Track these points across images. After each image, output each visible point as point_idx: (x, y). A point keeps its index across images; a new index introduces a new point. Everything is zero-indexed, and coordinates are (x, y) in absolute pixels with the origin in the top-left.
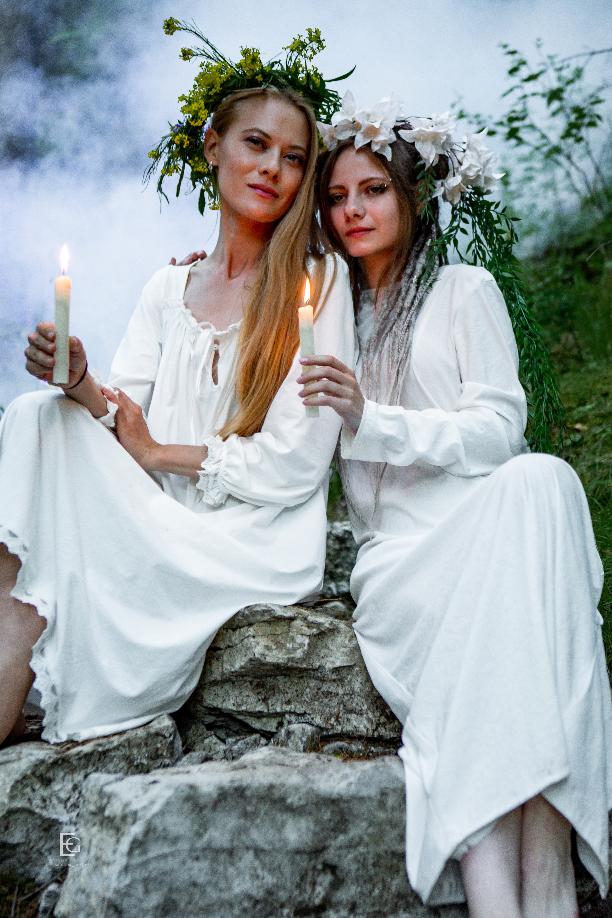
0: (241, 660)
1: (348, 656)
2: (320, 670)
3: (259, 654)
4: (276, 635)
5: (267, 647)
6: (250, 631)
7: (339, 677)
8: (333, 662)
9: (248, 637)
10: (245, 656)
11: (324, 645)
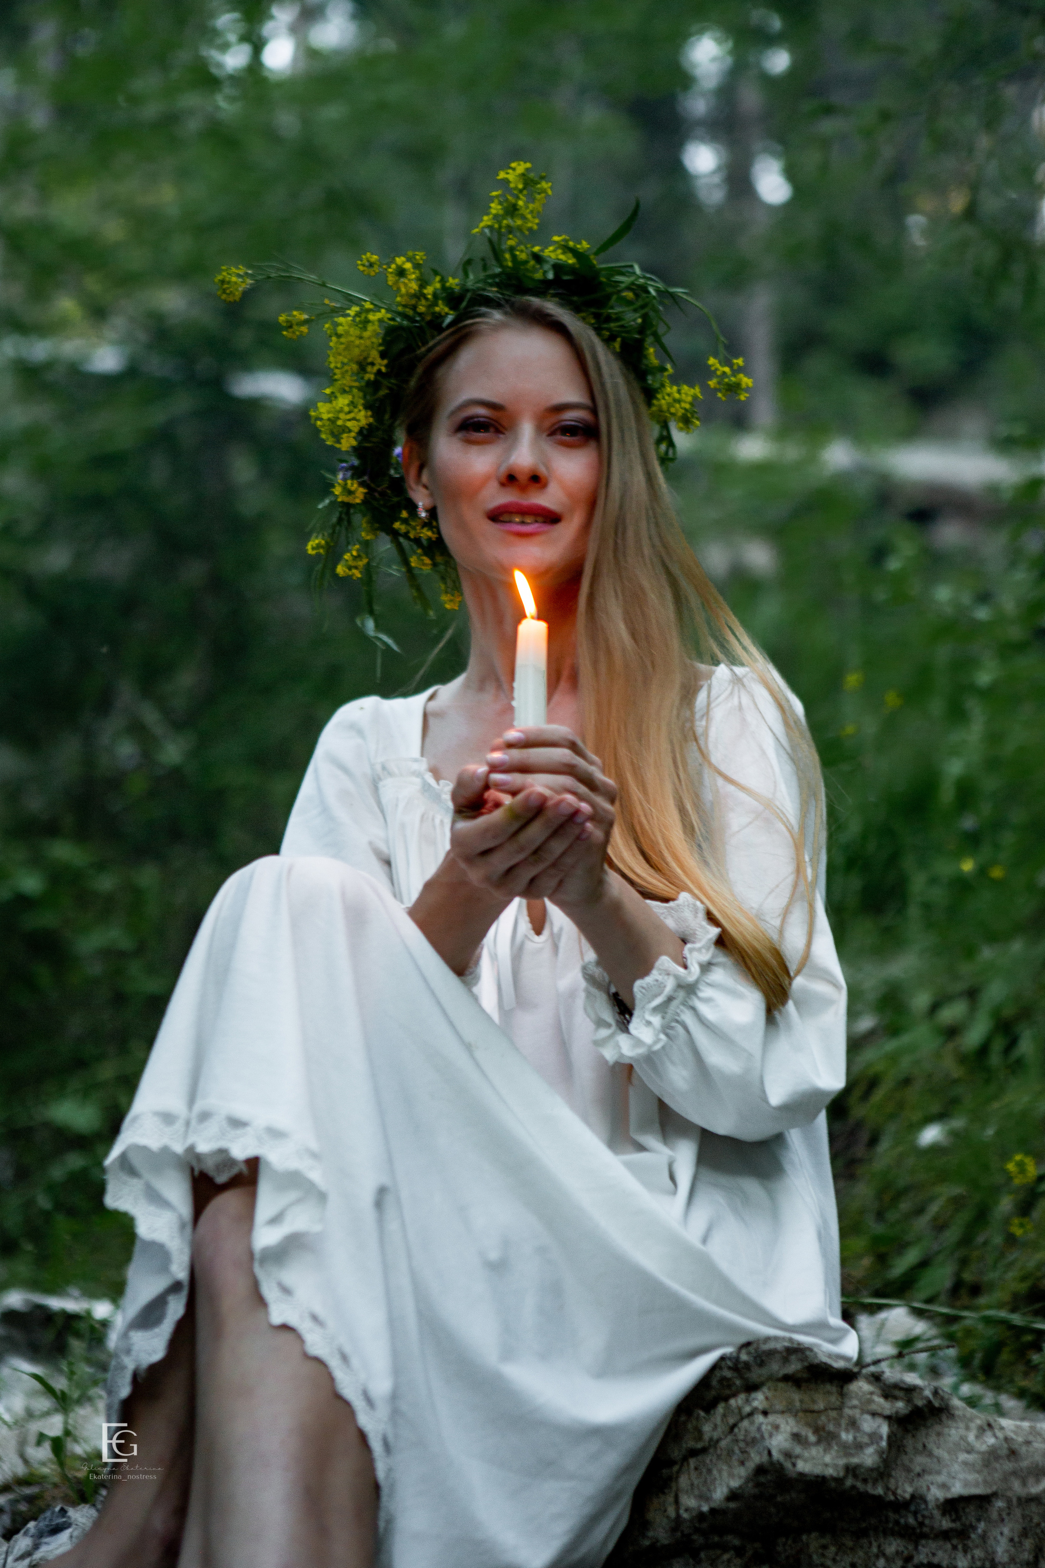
0: (731, 1475)
1: (978, 1472)
2: (913, 1508)
3: (780, 1451)
4: (812, 1412)
5: (796, 1437)
6: (754, 1399)
7: (957, 1525)
8: (944, 1486)
9: (750, 1414)
10: (742, 1463)
11: (920, 1447)
